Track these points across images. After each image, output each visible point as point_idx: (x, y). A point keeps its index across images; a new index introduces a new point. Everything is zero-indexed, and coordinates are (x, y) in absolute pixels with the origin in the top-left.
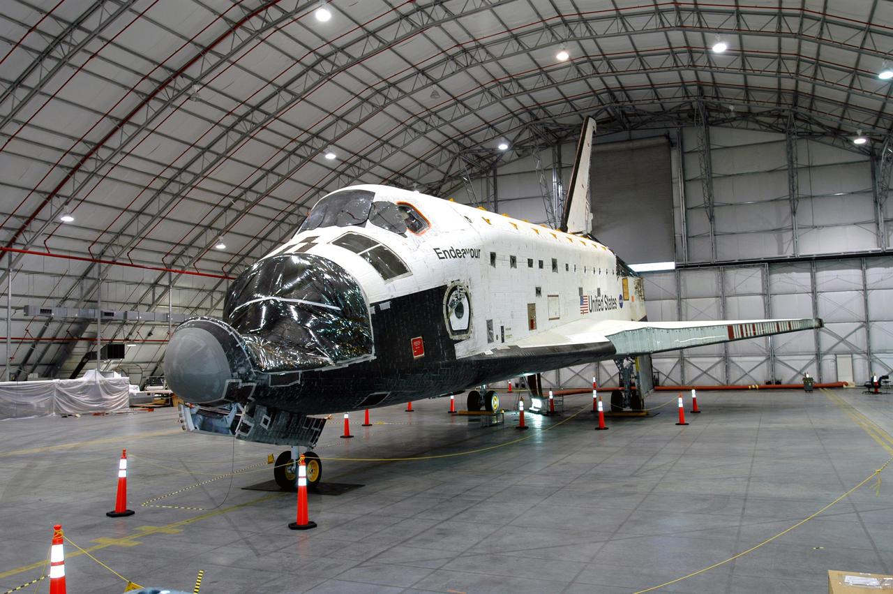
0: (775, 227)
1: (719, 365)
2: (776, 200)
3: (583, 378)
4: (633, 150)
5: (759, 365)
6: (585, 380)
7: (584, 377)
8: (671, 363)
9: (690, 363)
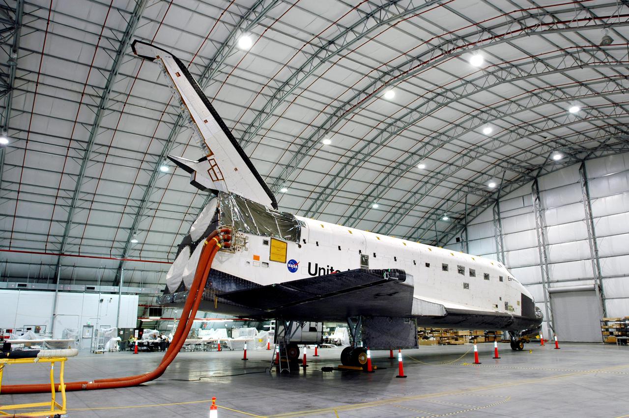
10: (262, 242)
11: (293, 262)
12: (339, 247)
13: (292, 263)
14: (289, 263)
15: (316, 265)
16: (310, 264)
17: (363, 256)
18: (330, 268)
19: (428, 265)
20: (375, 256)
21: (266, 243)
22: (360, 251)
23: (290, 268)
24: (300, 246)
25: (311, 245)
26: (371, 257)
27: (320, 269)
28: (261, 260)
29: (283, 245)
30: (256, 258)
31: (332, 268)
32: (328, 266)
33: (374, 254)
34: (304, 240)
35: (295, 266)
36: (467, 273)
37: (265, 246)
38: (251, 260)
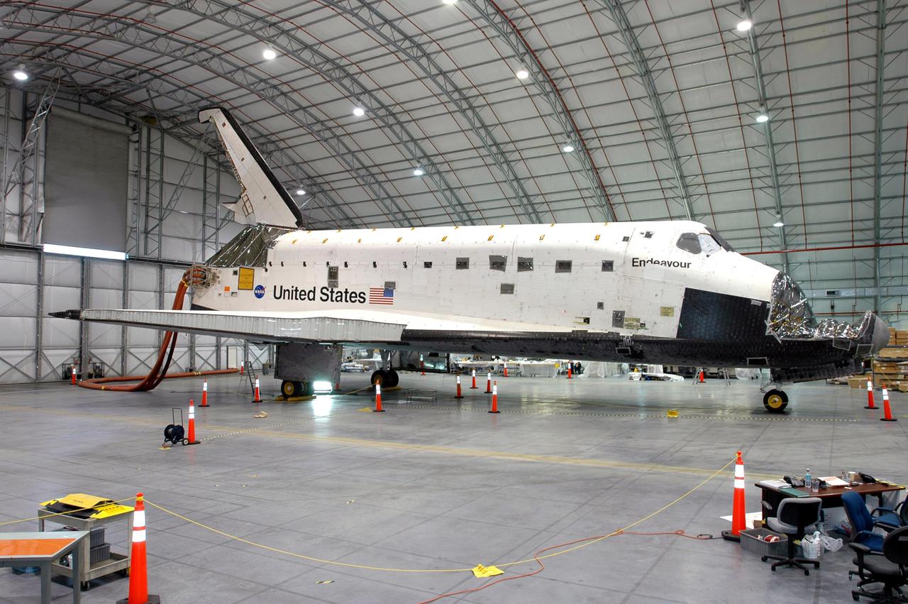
0: (192, 237)
1: (154, 355)
2: (195, 214)
3: (19, 371)
4: (96, 128)
5: (183, 355)
6: (24, 374)
7: (21, 370)
8: (113, 353)
9: (131, 353)
10: (232, 273)
11: (260, 288)
12: (304, 263)
13: (258, 289)
14: (256, 289)
15: (281, 287)
16: (275, 287)
17: (331, 269)
18: (294, 289)
19: (428, 265)
20: (346, 265)
21: (235, 273)
22: (328, 263)
23: (256, 295)
24: (266, 270)
25: (276, 267)
26: (341, 267)
27: (285, 291)
28: (231, 290)
29: (250, 272)
30: (227, 289)
31: (296, 288)
32: (293, 287)
33: (346, 263)
34: (270, 263)
35: (261, 292)
36: (512, 266)
37: (235, 276)
38: (222, 291)
